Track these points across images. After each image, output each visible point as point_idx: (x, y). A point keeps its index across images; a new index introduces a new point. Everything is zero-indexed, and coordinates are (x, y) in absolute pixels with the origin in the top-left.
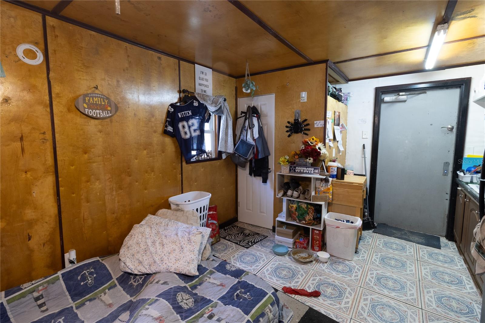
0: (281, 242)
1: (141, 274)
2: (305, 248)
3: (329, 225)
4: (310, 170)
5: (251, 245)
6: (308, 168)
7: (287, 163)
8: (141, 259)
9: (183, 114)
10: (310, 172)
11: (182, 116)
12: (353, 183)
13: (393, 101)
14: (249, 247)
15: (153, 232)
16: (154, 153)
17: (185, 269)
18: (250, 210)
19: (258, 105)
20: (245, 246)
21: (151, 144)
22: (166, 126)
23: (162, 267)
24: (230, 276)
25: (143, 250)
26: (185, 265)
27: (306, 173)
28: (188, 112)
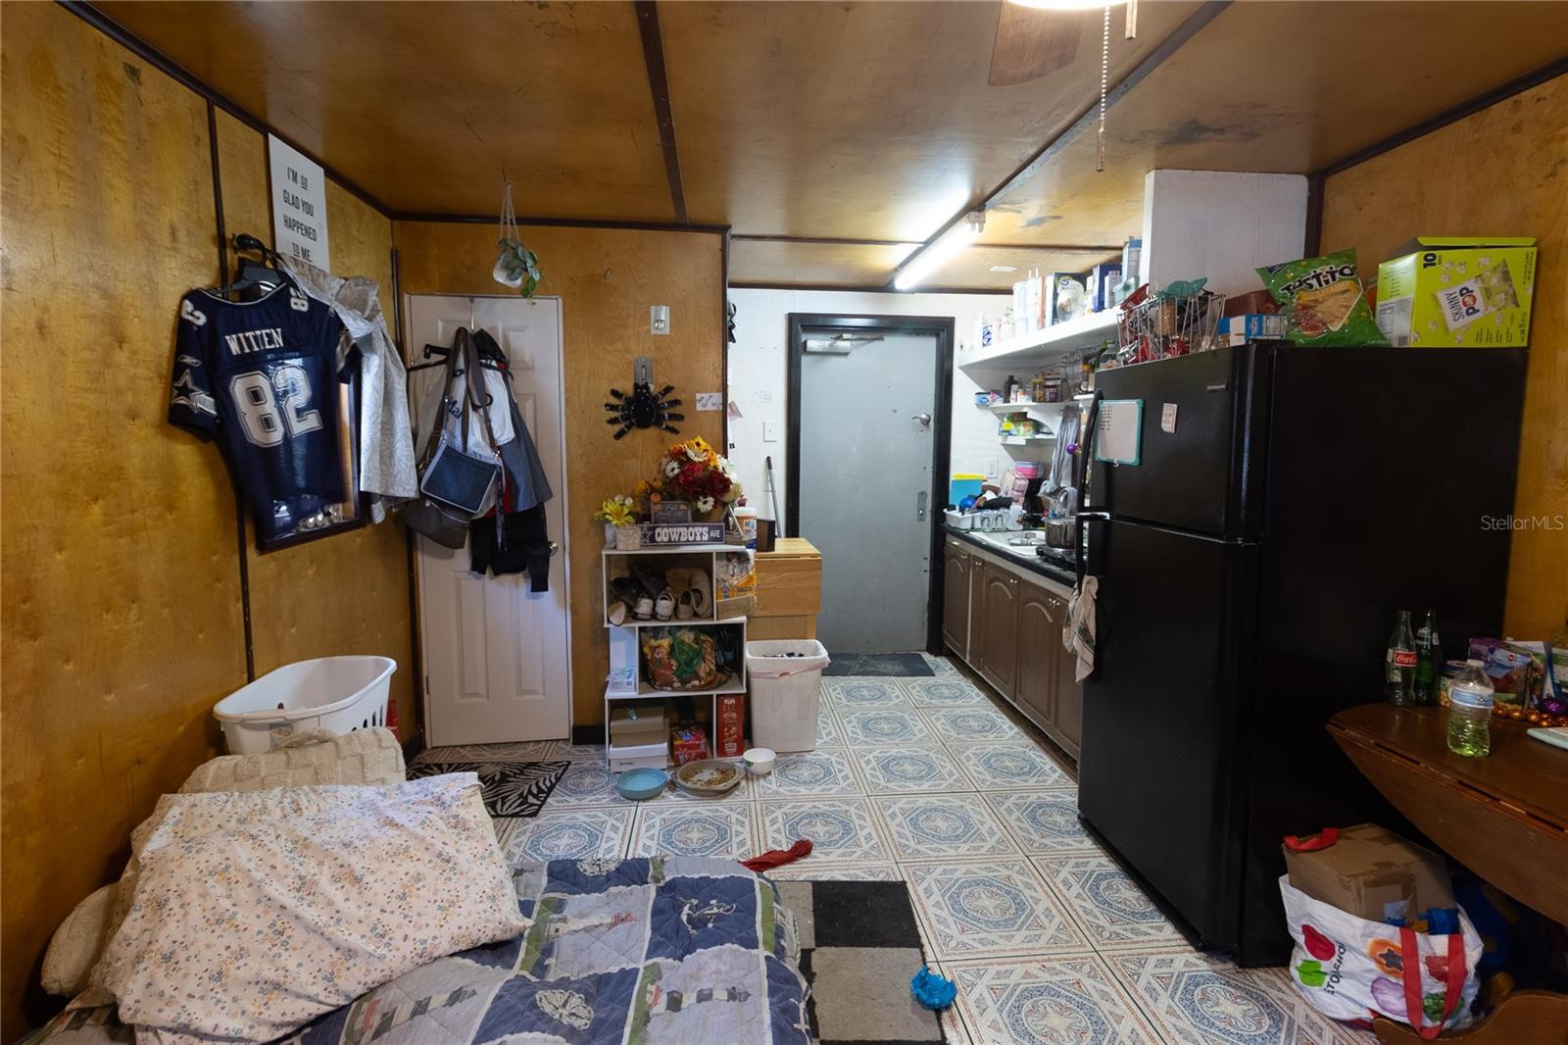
0: (631, 761)
1: (289, 1030)
2: (703, 756)
3: (759, 675)
4: (698, 534)
5: (539, 803)
6: (691, 529)
7: (630, 518)
8: (269, 974)
9: (247, 339)
10: (698, 538)
11: (247, 350)
12: (798, 556)
13: (826, 350)
14: (538, 810)
15: (275, 847)
16: (136, 515)
17: (488, 924)
18: (477, 694)
19: (495, 329)
20: (522, 811)
21: (118, 472)
22: (185, 391)
23: (396, 957)
24: (621, 888)
25: (261, 936)
26: (485, 911)
27: (688, 543)
28: (269, 336)
